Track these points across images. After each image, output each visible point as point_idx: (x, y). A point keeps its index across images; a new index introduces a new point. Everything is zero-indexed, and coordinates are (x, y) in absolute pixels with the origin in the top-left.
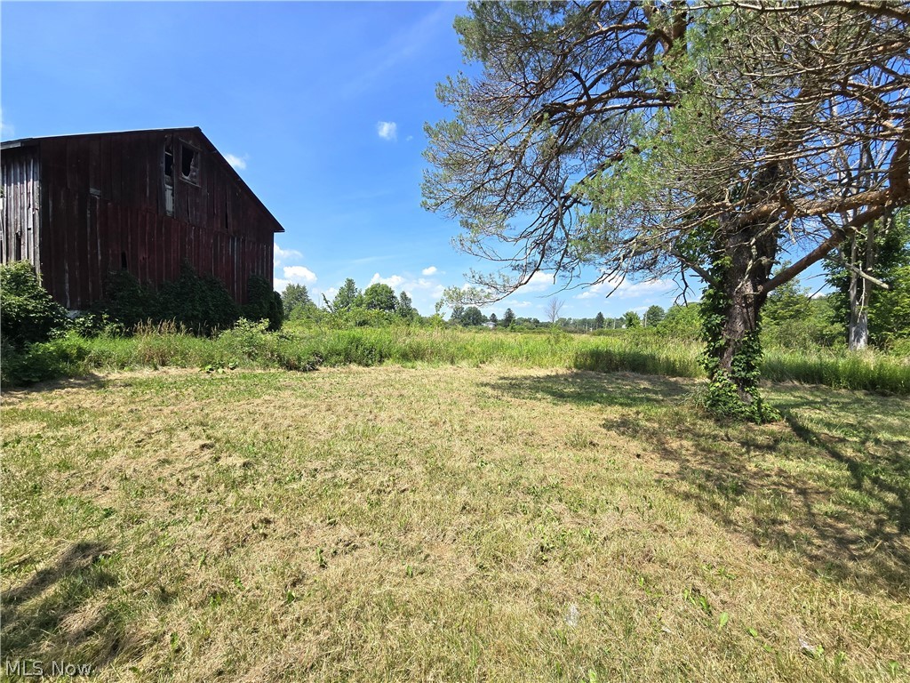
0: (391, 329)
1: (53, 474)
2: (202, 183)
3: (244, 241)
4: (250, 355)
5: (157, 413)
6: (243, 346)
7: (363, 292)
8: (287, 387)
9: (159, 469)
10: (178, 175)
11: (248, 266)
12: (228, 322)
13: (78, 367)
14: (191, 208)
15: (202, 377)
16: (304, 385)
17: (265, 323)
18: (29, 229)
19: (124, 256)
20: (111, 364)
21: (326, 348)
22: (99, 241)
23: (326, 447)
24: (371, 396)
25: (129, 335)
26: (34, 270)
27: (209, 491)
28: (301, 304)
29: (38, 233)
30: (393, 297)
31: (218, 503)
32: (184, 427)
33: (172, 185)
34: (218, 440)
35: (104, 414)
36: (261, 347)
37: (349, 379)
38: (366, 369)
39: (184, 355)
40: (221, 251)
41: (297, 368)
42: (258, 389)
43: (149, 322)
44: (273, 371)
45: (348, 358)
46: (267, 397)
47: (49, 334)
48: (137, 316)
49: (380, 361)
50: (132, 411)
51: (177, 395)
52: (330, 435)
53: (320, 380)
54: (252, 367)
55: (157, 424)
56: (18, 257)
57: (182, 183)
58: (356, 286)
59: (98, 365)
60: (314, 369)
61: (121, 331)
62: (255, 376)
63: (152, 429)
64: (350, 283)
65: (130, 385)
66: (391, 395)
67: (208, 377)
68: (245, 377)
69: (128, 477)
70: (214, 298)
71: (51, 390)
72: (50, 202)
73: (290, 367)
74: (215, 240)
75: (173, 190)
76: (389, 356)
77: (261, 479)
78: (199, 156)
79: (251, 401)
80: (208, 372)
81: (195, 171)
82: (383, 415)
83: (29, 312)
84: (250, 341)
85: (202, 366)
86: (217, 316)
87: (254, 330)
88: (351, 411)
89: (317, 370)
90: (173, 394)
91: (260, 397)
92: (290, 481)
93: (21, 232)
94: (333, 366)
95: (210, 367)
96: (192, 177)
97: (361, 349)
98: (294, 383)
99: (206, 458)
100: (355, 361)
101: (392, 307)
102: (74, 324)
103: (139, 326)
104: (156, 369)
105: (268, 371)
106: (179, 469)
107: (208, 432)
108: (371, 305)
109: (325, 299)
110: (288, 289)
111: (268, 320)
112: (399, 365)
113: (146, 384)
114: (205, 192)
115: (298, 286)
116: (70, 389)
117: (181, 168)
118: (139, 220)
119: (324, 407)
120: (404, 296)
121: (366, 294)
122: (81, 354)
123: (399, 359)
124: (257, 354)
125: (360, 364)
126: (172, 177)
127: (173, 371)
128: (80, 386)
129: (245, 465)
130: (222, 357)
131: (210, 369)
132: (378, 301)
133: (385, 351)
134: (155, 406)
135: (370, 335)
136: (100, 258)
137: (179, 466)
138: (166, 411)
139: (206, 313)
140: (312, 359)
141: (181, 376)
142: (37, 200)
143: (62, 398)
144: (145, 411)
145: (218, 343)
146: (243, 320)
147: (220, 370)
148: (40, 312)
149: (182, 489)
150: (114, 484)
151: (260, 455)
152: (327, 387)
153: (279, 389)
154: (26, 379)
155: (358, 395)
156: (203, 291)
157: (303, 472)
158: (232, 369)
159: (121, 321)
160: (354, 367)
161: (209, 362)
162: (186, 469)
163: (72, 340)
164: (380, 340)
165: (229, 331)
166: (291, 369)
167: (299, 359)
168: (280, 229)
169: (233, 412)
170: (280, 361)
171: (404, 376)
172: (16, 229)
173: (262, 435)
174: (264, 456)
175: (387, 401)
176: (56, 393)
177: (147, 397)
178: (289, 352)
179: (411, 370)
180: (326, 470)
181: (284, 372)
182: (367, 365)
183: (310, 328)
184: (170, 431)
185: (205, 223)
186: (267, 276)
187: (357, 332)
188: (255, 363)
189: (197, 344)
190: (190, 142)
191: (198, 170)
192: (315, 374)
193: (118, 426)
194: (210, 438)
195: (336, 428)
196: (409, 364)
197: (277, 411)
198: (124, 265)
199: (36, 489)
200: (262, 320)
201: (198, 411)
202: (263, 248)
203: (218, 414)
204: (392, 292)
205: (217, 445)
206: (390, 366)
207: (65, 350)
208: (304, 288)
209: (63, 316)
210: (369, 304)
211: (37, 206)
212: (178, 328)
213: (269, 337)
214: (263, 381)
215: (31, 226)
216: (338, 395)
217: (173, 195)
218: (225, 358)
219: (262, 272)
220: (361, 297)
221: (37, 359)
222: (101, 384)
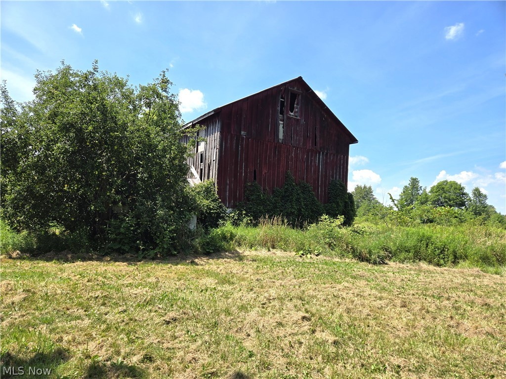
0: (465, 227)
1: (223, 316)
2: (301, 116)
3: (327, 154)
4: (330, 245)
5: (272, 284)
6: (325, 238)
7: (428, 190)
8: (362, 277)
9: (277, 330)
10: (287, 113)
11: (329, 173)
12: (314, 218)
13: (230, 245)
14: (294, 134)
15: (297, 260)
16: (376, 277)
17: (341, 219)
18: (214, 161)
19: (255, 171)
20: (245, 244)
21: (395, 244)
22: (244, 164)
23: (406, 345)
24: (448, 299)
25: (255, 225)
26: (214, 184)
27: (311, 359)
28: (366, 202)
29: (217, 162)
30: (464, 194)
31: (318, 371)
32: (290, 298)
33: (283, 121)
34: (313, 315)
35: (243, 279)
36: (339, 239)
37: (421, 277)
38: (437, 268)
39: (286, 242)
40: (311, 162)
41: (368, 261)
42: (338, 275)
43: (267, 217)
44: (347, 260)
45: (418, 256)
46: (346, 284)
47: (218, 223)
48: (260, 212)
49: (453, 262)
50: (257, 280)
51: (282, 272)
52: (409, 333)
53: (391, 274)
54: (331, 256)
55: (273, 293)
56: (208, 178)
57: (289, 118)
58: (420, 184)
59: (240, 245)
60: (384, 263)
61: (251, 222)
62: (334, 263)
63: (270, 296)
64: (414, 181)
65: (255, 261)
66: (473, 302)
67: (301, 260)
68: (326, 264)
69: (260, 330)
70: (305, 199)
71: (218, 259)
72: (224, 143)
73: (362, 258)
74: (308, 156)
75: (283, 124)
76: (465, 257)
77: (350, 361)
78: (300, 96)
79: (334, 285)
80: (301, 256)
81: (297, 108)
82: (467, 323)
83: (211, 209)
84: (331, 235)
85: (297, 251)
86: (307, 213)
87: (333, 225)
88: (428, 312)
89: (387, 264)
90: (280, 271)
91: (340, 283)
92: (375, 370)
93: (210, 163)
94: (402, 262)
95: (302, 252)
96: (295, 112)
97: (431, 247)
98: (367, 274)
99: (306, 328)
100: (425, 260)
101: (462, 204)
102: (229, 217)
103: (261, 220)
104: (269, 250)
105: (343, 260)
106: (289, 333)
107: (307, 306)
108: (437, 203)
109: (391, 198)
110: (356, 189)
111: (343, 216)
112: (478, 269)
113: (264, 261)
114: (303, 121)
115: (365, 187)
116: (226, 259)
117: (289, 108)
118: (264, 148)
119: (398, 302)
120: (477, 193)
121: (431, 191)
122: (232, 236)
123: (478, 261)
124: (335, 245)
125: (430, 262)
126: (284, 116)
127: (279, 253)
128: (231, 258)
129: (335, 343)
130: (310, 245)
131: (303, 254)
132: (445, 198)
133: (460, 251)
134: (270, 278)
135: (441, 234)
136: (243, 175)
137: (289, 330)
138: (277, 283)
139: (299, 210)
140: (382, 253)
141: (283, 258)
142: (218, 143)
143: (223, 264)
144: (265, 281)
145: (307, 234)
146: (324, 216)
147: (309, 256)
148: (215, 210)
149: (293, 350)
150: (252, 333)
151: (346, 337)
152: (398, 282)
153: (355, 278)
154: (208, 250)
155: (433, 296)
156: (298, 194)
157: (387, 365)
158: (317, 255)
159: (252, 215)
160: (424, 265)
161: (301, 248)
162: (294, 334)
163: (227, 227)
164: (453, 240)
165: (314, 225)
166: (362, 261)
167: (370, 252)
168: (354, 141)
169: (321, 293)
170: (353, 252)
171: (486, 281)
172: (208, 161)
173: (346, 319)
174: (350, 338)
175: (469, 308)
176: (220, 260)
177: (265, 271)
178: (361, 244)
179: (495, 276)
180: (410, 370)
181: (357, 263)
182: (439, 265)
183: (376, 224)
184: (281, 299)
185: (301, 144)
186: (343, 181)
187: (426, 229)
188: (333, 253)
189: (293, 234)
190: (295, 89)
191: (299, 107)
192: (385, 268)
193: (252, 290)
194: (307, 312)
195: (414, 327)
196: (491, 269)
197: (356, 298)
198: (255, 179)
199: (216, 325)
200: (339, 217)
201: (297, 287)
202: (340, 158)
203: (311, 292)
204: (462, 189)
205: (313, 319)
206: (464, 267)
207: (224, 234)
208: (370, 188)
209: (225, 213)
210: (435, 201)
211: (218, 147)
212: (283, 221)
213: (344, 230)
214: (341, 268)
215: (215, 159)
216: (411, 292)
217: (283, 127)
218: (312, 247)
219: (340, 178)
220: (426, 195)
221: (212, 238)
222: (240, 258)
